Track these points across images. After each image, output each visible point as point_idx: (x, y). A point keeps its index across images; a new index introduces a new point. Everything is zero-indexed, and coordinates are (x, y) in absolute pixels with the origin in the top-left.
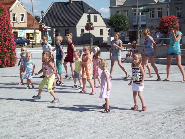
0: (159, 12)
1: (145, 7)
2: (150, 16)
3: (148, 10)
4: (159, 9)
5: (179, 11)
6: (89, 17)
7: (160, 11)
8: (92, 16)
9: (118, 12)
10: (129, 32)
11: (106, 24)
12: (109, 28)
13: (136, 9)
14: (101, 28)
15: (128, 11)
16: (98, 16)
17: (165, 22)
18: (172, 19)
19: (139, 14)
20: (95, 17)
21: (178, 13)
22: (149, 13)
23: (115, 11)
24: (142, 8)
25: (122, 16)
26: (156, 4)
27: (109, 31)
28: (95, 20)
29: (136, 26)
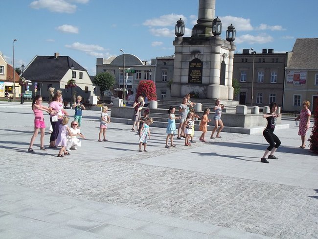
0: (145, 74)
1: (133, 68)
2: (137, 77)
3: (136, 71)
4: (145, 71)
5: (165, 75)
6: (74, 73)
7: (147, 73)
8: (78, 72)
9: (105, 70)
10: (115, 91)
11: (93, 82)
12: (95, 87)
13: (123, 69)
14: (87, 86)
15: (115, 71)
16: (84, 73)
17: (144, 86)
18: (150, 84)
19: (125, 75)
20: (81, 74)
21: (164, 76)
22: (136, 74)
23: (101, 69)
24: (129, 69)
25: (108, 75)
26: (143, 66)
27: (94, 89)
28: (81, 77)
29: (122, 86)
